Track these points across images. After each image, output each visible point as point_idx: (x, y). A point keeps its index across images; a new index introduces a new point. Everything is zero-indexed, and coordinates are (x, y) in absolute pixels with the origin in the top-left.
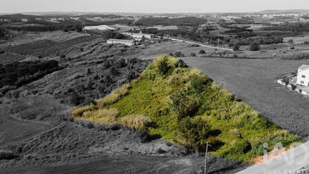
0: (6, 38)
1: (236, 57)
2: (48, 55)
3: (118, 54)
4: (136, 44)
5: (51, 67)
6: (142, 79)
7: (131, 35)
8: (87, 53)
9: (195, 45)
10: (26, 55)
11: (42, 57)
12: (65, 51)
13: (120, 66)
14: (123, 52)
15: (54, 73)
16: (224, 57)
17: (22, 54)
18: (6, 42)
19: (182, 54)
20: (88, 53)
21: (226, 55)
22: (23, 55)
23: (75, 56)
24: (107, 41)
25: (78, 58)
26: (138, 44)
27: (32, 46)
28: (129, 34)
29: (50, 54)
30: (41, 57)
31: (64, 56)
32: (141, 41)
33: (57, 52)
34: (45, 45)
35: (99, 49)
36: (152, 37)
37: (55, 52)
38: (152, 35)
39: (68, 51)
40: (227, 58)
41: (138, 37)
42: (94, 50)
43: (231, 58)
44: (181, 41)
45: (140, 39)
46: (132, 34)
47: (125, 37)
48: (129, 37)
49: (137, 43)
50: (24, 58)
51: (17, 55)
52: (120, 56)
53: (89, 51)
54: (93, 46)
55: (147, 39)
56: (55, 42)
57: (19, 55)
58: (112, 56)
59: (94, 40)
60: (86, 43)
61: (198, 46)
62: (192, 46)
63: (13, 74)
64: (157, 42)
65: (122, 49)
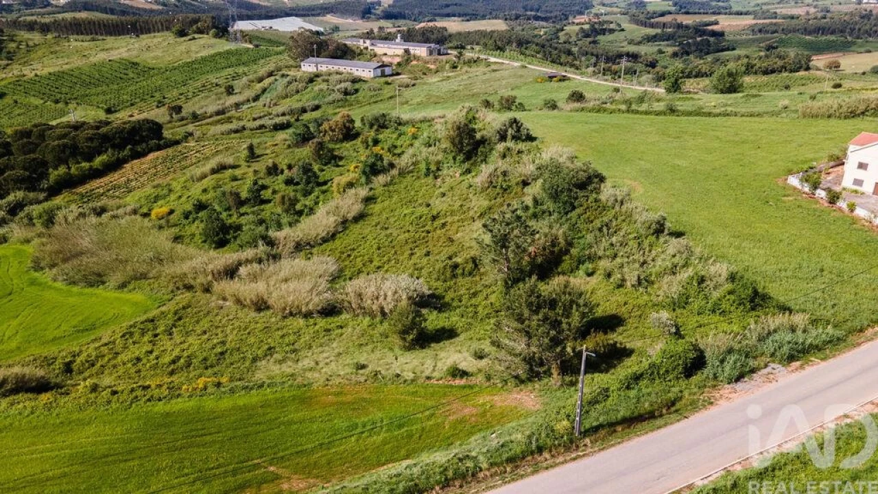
0: (9, 53)
1: (672, 111)
2: (132, 105)
3: (334, 101)
4: (386, 74)
5: (143, 140)
6: (402, 173)
7: (370, 48)
8: (245, 98)
9: (555, 77)
10: (67, 103)
11: (116, 111)
12: (181, 94)
13: (341, 136)
14: (348, 97)
15: (151, 156)
16: (637, 112)
17: (57, 102)
18: (8, 65)
19: (518, 101)
20: (248, 101)
21: (644, 107)
22: (60, 105)
23: (212, 109)
24: (302, 64)
25: (218, 113)
26: (391, 73)
27: (84, 77)
28: (365, 45)
29: (138, 100)
30: (113, 109)
31: (178, 109)
32: (399, 64)
33: (157, 95)
34: (122, 75)
35: (280, 88)
36: (431, 53)
37: (152, 97)
38: (433, 45)
39: (190, 94)
40: (646, 113)
41: (390, 52)
42: (264, 91)
43: (658, 114)
44: (516, 64)
45: (398, 60)
46: (372, 44)
47: (353, 52)
48: (364, 51)
49: (388, 71)
50: (63, 113)
51: (41, 105)
52: (339, 107)
53: (249, 94)
54: (260, 80)
55: (417, 58)
56: (151, 66)
57: (49, 103)
58: (317, 108)
59: (263, 61)
60: (241, 71)
61: (564, 79)
62: (546, 81)
63: (34, 159)
64: (447, 66)
65: (346, 89)
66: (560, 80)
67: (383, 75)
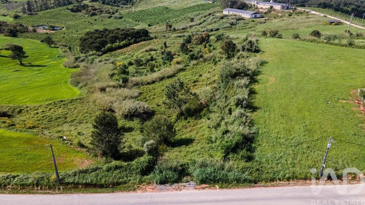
0: (133, 3)
1: (351, 44)
2: (158, 23)
3: (225, 28)
4: (257, 17)
5: (141, 37)
6: (205, 61)
7: (256, 5)
8: (196, 24)
9: (334, 22)
10: (139, 22)
11: (152, 26)
12: (175, 21)
14: (233, 26)
17: (136, 21)
18: (131, 7)
19: (279, 33)
20: (197, 25)
22: (137, 22)
23: (181, 27)
24: (223, 11)
25: (183, 29)
26: (260, 17)
27: (149, 12)
28: (254, 3)
29: (160, 22)
30: (151, 25)
31: (171, 26)
32: (266, 13)
33: (167, 20)
34: (161, 12)
35: (209, 20)
36: (283, 8)
37: (166, 21)
38: (284, 5)
39: (179, 21)
41: (264, 7)
42: (204, 21)
44: (322, 15)
45: (266, 11)
46: (257, 3)
47: (248, 6)
48: (253, 6)
49: (258, 15)
50: (137, 25)
51: (132, 22)
52: (227, 30)
53: (198, 22)
54: (205, 17)
55: (275, 10)
56: (172, 9)
57: (134, 21)
58: (218, 29)
59: (212, 9)
60: (202, 12)
61: (339, 23)
62: (328, 24)
63: (103, 40)
64: (287, 15)
65: (233, 23)
66: (336, 24)
67: (255, 17)
